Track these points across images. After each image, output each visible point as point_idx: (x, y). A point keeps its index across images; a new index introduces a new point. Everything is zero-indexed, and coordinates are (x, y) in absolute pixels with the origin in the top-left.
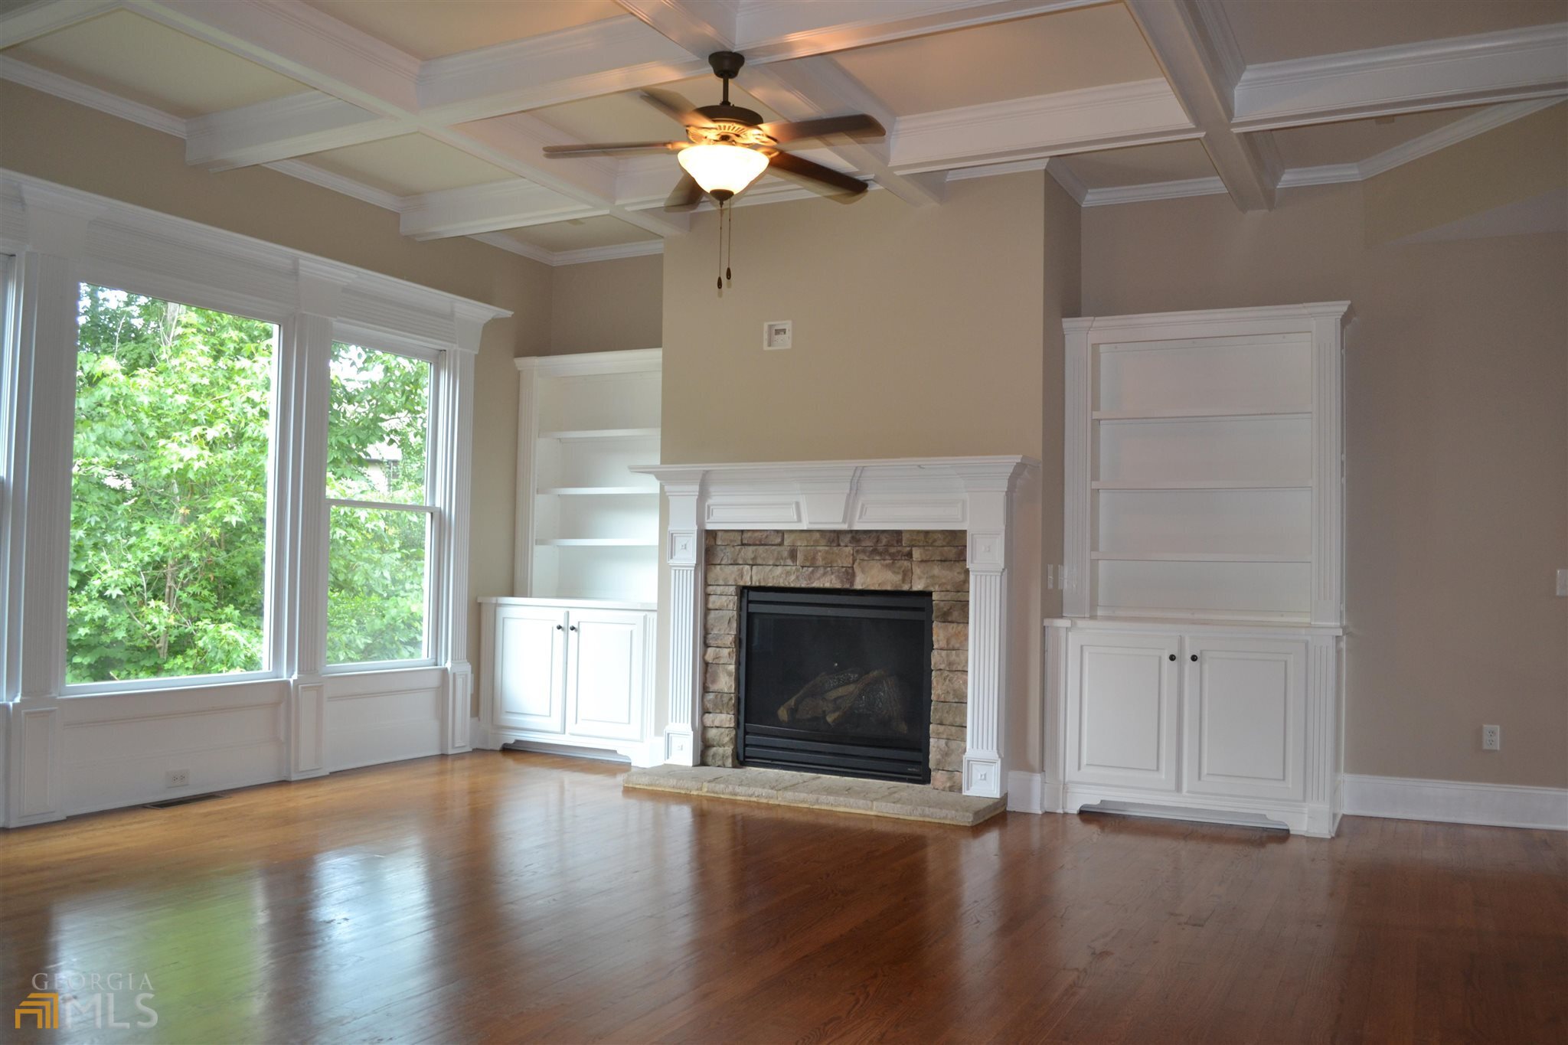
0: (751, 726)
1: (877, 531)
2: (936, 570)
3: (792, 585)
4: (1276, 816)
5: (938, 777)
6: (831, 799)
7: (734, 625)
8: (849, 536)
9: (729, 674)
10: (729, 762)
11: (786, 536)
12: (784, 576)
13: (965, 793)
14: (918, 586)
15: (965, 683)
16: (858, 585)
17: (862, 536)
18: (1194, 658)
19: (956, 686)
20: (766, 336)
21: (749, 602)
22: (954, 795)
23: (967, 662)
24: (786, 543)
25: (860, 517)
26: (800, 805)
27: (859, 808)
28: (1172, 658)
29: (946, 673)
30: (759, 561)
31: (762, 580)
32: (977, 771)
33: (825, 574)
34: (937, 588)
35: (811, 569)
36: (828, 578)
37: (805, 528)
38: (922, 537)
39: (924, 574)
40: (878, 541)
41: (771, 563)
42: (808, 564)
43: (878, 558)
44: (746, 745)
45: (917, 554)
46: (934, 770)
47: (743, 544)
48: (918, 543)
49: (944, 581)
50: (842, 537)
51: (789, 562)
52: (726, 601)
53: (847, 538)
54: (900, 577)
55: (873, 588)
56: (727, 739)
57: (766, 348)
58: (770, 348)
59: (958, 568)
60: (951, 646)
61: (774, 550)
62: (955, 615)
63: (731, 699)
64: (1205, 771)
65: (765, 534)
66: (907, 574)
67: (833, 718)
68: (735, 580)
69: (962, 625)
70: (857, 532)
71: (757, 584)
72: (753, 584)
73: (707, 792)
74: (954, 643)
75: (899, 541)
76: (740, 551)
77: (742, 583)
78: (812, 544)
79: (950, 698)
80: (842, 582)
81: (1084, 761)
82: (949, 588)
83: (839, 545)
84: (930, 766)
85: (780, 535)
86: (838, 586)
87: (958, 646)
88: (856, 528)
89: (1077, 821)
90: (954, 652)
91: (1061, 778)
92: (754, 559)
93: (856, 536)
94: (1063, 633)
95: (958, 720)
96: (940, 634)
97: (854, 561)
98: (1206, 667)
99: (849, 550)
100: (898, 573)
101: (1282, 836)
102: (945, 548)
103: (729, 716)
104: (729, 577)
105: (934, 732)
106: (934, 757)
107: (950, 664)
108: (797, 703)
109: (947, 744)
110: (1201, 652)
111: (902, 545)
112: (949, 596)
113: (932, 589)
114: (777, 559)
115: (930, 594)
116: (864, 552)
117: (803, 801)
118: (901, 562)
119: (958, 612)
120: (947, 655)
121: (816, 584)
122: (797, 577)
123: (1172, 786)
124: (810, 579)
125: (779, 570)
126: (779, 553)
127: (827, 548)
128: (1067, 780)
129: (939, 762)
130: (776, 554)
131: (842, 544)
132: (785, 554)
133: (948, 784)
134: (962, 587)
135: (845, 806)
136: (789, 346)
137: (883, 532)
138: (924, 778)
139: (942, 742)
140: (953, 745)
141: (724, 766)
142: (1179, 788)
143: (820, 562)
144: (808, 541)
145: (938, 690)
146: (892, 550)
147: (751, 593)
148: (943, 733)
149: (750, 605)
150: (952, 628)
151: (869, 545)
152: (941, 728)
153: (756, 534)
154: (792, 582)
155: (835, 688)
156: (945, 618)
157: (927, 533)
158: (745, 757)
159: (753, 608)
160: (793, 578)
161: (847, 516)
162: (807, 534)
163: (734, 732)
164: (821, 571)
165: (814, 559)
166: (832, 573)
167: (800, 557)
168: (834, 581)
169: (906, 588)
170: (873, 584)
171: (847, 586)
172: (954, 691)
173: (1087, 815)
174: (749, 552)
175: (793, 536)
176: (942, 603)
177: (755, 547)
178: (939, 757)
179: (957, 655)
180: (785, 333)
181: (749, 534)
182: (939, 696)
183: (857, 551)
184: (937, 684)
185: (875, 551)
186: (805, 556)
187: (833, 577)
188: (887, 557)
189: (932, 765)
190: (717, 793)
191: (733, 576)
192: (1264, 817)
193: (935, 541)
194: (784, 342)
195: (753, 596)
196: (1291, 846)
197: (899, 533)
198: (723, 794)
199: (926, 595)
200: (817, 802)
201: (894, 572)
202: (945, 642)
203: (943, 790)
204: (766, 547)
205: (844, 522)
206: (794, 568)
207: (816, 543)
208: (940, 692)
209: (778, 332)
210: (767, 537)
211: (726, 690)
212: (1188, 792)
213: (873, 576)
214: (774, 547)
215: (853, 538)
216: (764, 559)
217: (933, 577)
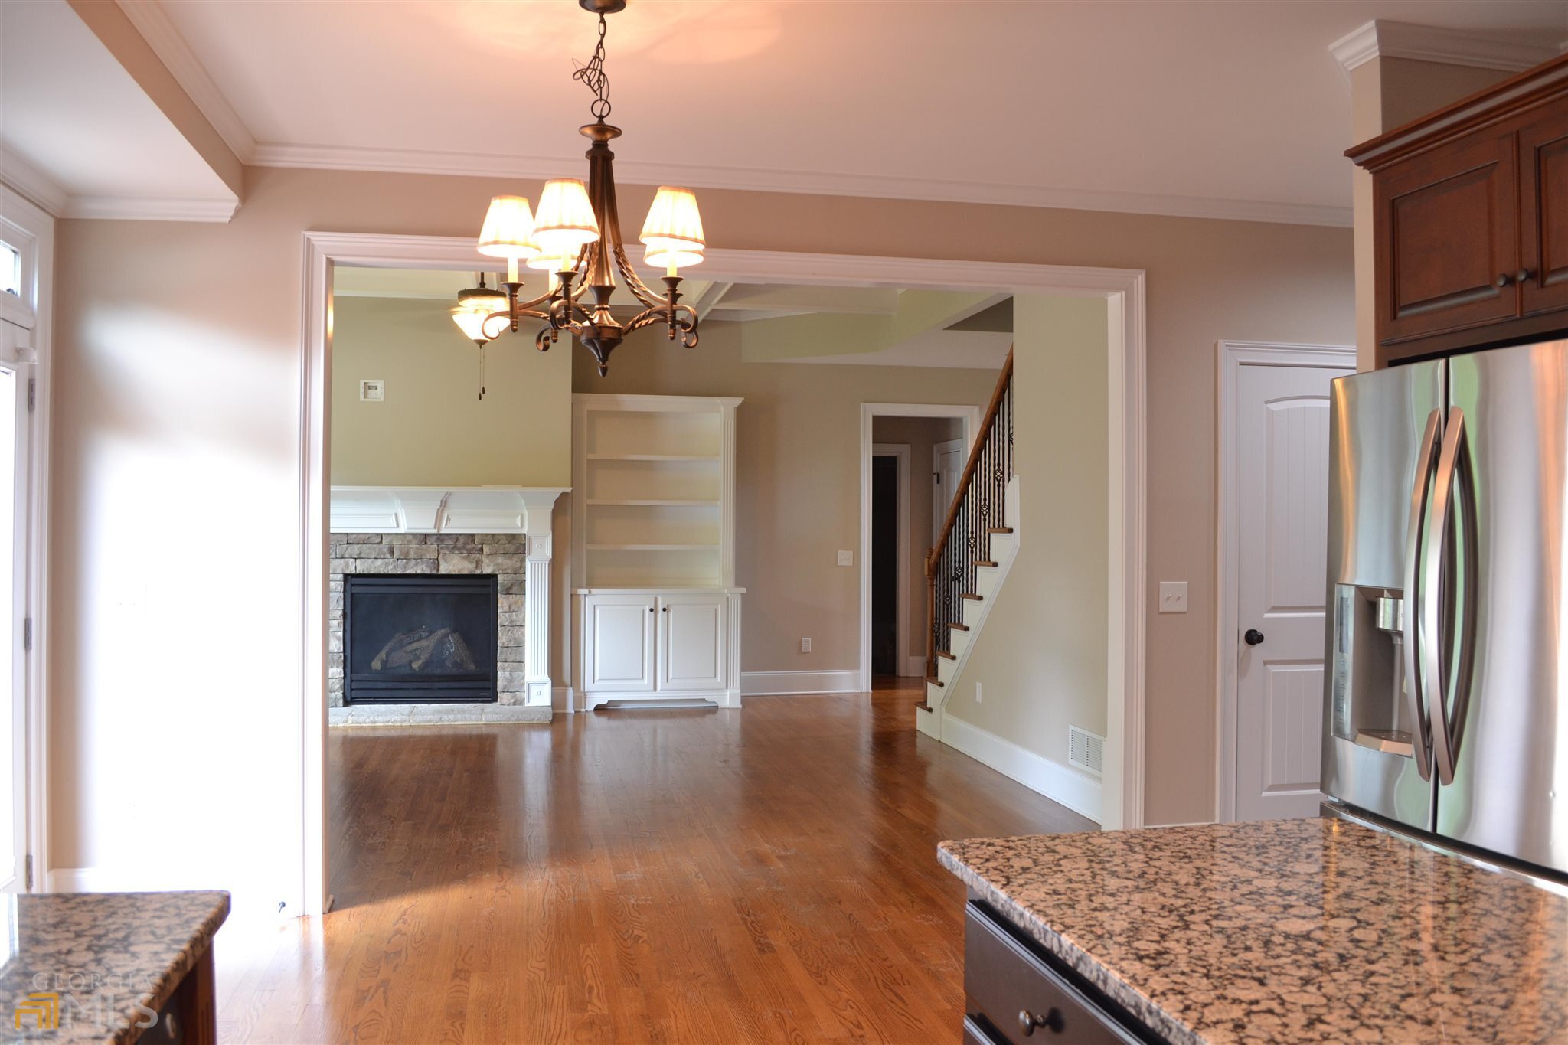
0: (355, 676)
1: (456, 534)
2: (500, 560)
3: (390, 572)
4: (711, 697)
5: (503, 697)
6: (451, 717)
7: (342, 603)
8: (435, 537)
9: (338, 639)
10: (341, 702)
11: (384, 537)
12: (384, 566)
13: (527, 704)
14: (487, 571)
15: (523, 634)
16: (443, 571)
17: (445, 537)
18: (664, 610)
19: (516, 636)
20: (362, 390)
21: (352, 585)
22: (517, 707)
23: (524, 620)
24: (383, 542)
25: (446, 525)
26: (427, 724)
27: (472, 720)
28: (652, 610)
29: (508, 628)
30: (363, 555)
31: (365, 569)
32: (535, 690)
33: (417, 564)
34: (501, 572)
35: (405, 561)
36: (420, 567)
37: (403, 532)
38: (490, 537)
39: (491, 562)
40: (457, 540)
41: (373, 557)
42: (403, 557)
43: (457, 552)
44: (352, 690)
45: (486, 549)
46: (501, 692)
47: (347, 544)
48: (486, 542)
49: (506, 567)
50: (428, 538)
51: (388, 556)
52: (337, 585)
53: (433, 539)
54: (475, 565)
55: (453, 573)
56: (337, 686)
57: (362, 398)
58: (366, 400)
59: (516, 558)
60: (511, 610)
61: (375, 548)
62: (514, 590)
63: (341, 657)
64: (671, 676)
65: (367, 536)
66: (479, 563)
67: (418, 665)
68: (343, 570)
69: (519, 596)
70: (441, 534)
71: (361, 572)
72: (358, 572)
73: (352, 723)
74: (514, 608)
75: (473, 541)
76: (347, 549)
77: (348, 572)
78: (406, 542)
79: (512, 644)
80: (431, 569)
81: (597, 678)
82: (509, 571)
83: (426, 544)
84: (498, 690)
85: (380, 536)
86: (427, 572)
87: (517, 609)
88: (442, 532)
89: (593, 714)
90: (514, 614)
91: (582, 689)
92: (360, 554)
93: (440, 537)
94: (582, 598)
95: (518, 659)
96: (503, 603)
97: (439, 554)
98: (671, 615)
99: (434, 546)
100: (473, 562)
101: (714, 709)
102: (507, 545)
103: (339, 670)
104: (339, 567)
105: (500, 667)
106: (501, 683)
107: (512, 622)
108: (387, 655)
109: (510, 674)
110: (668, 606)
111: (474, 543)
112: (511, 577)
113: (497, 573)
114: (378, 554)
115: (496, 576)
116: (447, 548)
117: (430, 721)
118: (473, 555)
119: (517, 586)
120: (510, 616)
121: (409, 571)
122: (394, 567)
123: (652, 688)
124: (405, 568)
125: (379, 562)
126: (380, 549)
127: (417, 546)
128: (586, 690)
129: (505, 687)
130: (377, 550)
131: (429, 543)
132: (385, 550)
133: (512, 701)
134: (520, 571)
135: (462, 720)
136: (382, 399)
137: (461, 534)
138: (493, 698)
139: (507, 674)
140: (515, 674)
141: (336, 706)
142: (655, 688)
143: (412, 555)
144: (402, 541)
145: (502, 638)
146: (469, 547)
147: (353, 579)
148: (507, 668)
149: (353, 588)
150: (512, 598)
151: (451, 543)
152: (506, 664)
153: (361, 536)
154: (390, 570)
155: (410, 643)
156: (508, 592)
157: (493, 535)
158: (352, 698)
159: (355, 590)
160: (391, 567)
161: (438, 524)
162: (402, 536)
163: (343, 681)
164: (413, 562)
165: (408, 553)
166: (423, 563)
167: (396, 554)
168: (425, 568)
169: (478, 572)
170: (454, 571)
171: (434, 572)
172: (515, 639)
173: (600, 709)
174: (355, 549)
175: (390, 537)
176: (506, 582)
177: (359, 546)
178: (505, 683)
179: (517, 616)
180: (376, 389)
181: (354, 536)
182: (503, 643)
183: (442, 548)
184: (503, 636)
185: (455, 547)
186: (401, 551)
187: (424, 566)
188: (464, 552)
189: (499, 689)
190: (360, 723)
191: (341, 567)
192: (704, 700)
193: (499, 541)
194: (378, 395)
195: (355, 581)
196: (718, 714)
197: (473, 535)
198: (365, 723)
199: (494, 576)
200: (441, 720)
201: (470, 562)
202: (508, 607)
203: (509, 705)
204: (368, 545)
205: (435, 528)
206: (392, 560)
207: (409, 543)
208: (504, 640)
209: (370, 388)
210: (369, 538)
211: (336, 651)
212: (661, 690)
213: (454, 565)
214: (374, 546)
215: (438, 539)
216: (367, 554)
217: (498, 564)
